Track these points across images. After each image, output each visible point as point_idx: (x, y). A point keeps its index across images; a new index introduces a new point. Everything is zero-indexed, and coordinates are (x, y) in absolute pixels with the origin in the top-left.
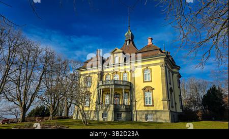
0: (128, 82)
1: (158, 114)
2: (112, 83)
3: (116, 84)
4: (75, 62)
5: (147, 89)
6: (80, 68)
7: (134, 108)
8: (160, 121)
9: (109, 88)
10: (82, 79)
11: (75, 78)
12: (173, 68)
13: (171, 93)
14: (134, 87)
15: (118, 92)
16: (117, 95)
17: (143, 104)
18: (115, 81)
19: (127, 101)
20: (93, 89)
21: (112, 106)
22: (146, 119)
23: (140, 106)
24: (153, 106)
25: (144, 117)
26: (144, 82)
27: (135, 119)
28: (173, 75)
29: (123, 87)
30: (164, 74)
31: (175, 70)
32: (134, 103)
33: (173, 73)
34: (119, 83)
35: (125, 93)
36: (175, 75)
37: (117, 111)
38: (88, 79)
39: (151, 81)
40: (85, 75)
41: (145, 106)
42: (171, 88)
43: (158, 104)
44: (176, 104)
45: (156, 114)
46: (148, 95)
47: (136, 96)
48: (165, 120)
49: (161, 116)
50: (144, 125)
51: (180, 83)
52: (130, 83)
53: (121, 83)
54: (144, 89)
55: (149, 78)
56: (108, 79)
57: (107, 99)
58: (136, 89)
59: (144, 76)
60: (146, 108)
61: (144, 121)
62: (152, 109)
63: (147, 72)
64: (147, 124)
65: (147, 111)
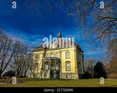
0: (58, 58)
1: (73, 75)
2: (50, 59)
3: (52, 59)
4: (31, 47)
5: (67, 62)
6: (34, 51)
7: (61, 72)
8: (73, 78)
9: (48, 61)
10: (34, 56)
11: (31, 55)
12: (80, 52)
13: (79, 64)
14: (61, 61)
15: (53, 63)
16: (52, 65)
17: (65, 70)
18: (51, 57)
19: (57, 68)
20: (40, 62)
21: (49, 71)
22: (67, 77)
23: (63, 71)
24: (70, 71)
25: (65, 76)
26: (66, 58)
27: (61, 78)
28: (80, 55)
29: (55, 61)
30: (76, 55)
31: (81, 53)
32: (61, 69)
33: (80, 54)
35: (56, 64)
36: (81, 55)
37: (52, 73)
38: (37, 57)
39: (70, 58)
40: (36, 54)
41: (66, 70)
42: (79, 62)
43: (73, 70)
44: (81, 70)
45: (71, 75)
46: (68, 65)
47: (62, 65)
48: (76, 78)
49: (74, 76)
50: (65, 81)
51: (83, 59)
53: (55, 59)
54: (66, 62)
55: (68, 57)
56: (48, 56)
57: (47, 67)
58: (62, 62)
59: (66, 55)
60: (67, 72)
61: (65, 78)
62: (69, 72)
63: (68, 54)
64: (67, 80)
65: (67, 73)
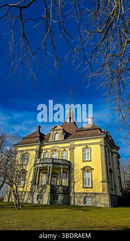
0: (67, 160)
1: (98, 197)
2: (51, 161)
3: (54, 163)
4: (13, 137)
5: (86, 169)
6: (18, 144)
7: (72, 190)
8: (99, 205)
9: (47, 167)
10: (19, 156)
11: (11, 154)
12: (112, 148)
13: (111, 174)
14: (72, 166)
15: (56, 171)
16: (54, 175)
17: (82, 185)
18: (53, 159)
19: (65, 182)
20: (30, 167)
21: (49, 187)
22: (85, 203)
23: (78, 188)
24: (92, 188)
25: (82, 200)
26: (83, 161)
27: (72, 203)
28: (112, 155)
29: (61, 166)
30: (104, 154)
31: (114, 150)
32: (72, 184)
33: (113, 153)
34: (57, 161)
35: (63, 172)
36: (115, 155)
37: (53, 193)
38: (25, 157)
39: (91, 161)
40: (21, 151)
41: (83, 187)
42: (111, 169)
43: (97, 186)
44: (115, 186)
45: (95, 197)
46: (88, 175)
47: (75, 176)
48: (105, 204)
49: (100, 199)
50: (82, 210)
51: (119, 164)
52: (69, 162)
53: (60, 162)
54: (83, 169)
55: (88, 157)
56: (46, 157)
57: (44, 178)
58: (75, 168)
59: (84, 155)
60: (85, 190)
61: (82, 204)
62: (91, 191)
63: (87, 151)
64: (85, 208)
65: (86, 193)
